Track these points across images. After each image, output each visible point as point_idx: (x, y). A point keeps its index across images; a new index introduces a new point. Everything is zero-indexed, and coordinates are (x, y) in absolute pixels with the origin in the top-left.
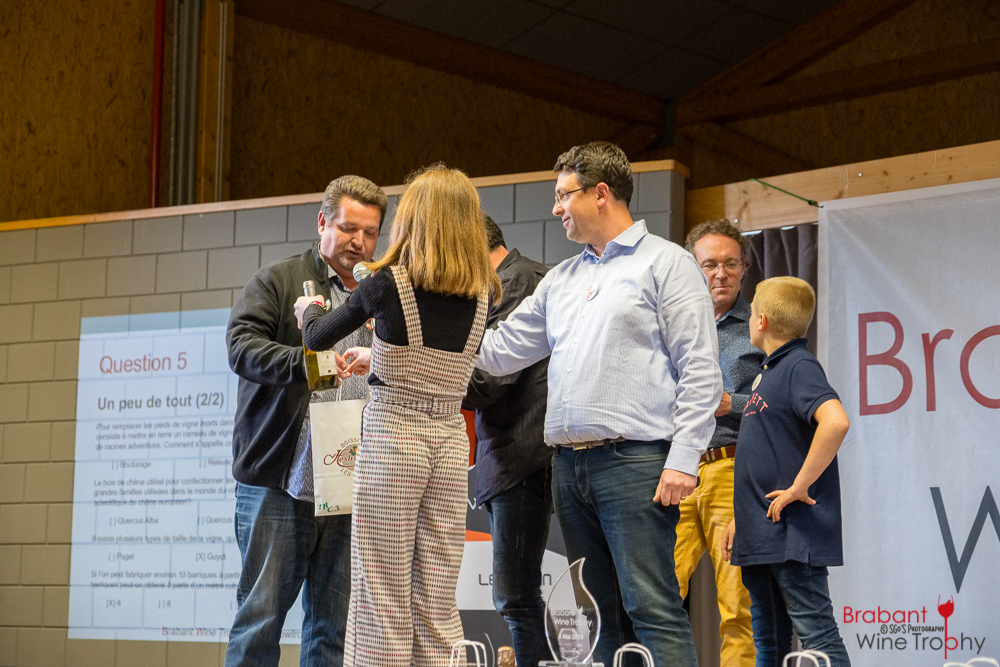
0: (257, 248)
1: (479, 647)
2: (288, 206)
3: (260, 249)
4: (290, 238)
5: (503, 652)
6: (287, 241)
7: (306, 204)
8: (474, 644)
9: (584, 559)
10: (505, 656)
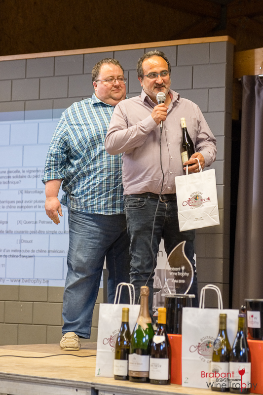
0: (10, 82)
1: (131, 287)
2: (26, 59)
3: (12, 82)
4: (27, 77)
5: (143, 289)
6: (26, 78)
7: (36, 58)
8: (128, 284)
9: (185, 242)
10: (144, 291)
